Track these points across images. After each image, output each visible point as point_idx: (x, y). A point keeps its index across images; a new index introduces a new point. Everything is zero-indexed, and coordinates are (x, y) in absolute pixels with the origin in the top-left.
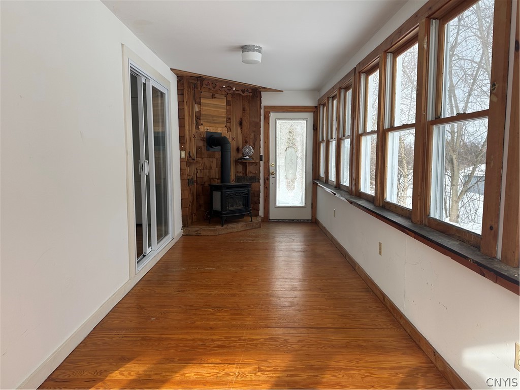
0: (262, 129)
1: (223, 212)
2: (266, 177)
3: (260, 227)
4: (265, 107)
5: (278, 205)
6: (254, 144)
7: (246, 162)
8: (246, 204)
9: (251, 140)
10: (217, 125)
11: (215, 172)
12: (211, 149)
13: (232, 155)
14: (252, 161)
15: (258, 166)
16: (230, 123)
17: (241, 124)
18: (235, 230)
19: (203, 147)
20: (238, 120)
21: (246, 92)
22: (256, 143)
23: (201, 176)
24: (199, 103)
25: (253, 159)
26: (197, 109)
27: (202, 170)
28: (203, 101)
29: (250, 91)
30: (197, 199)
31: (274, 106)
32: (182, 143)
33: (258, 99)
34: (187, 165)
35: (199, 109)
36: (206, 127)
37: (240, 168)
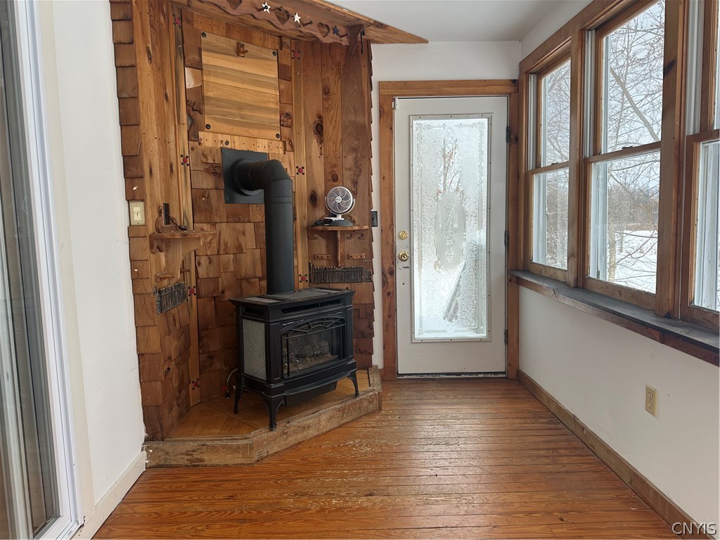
0: (374, 144)
1: (273, 386)
2: (387, 267)
3: (380, 409)
4: (382, 85)
5: (418, 335)
6: (355, 183)
7: (336, 232)
8: (341, 351)
9: (347, 173)
10: (254, 132)
11: (252, 258)
12: (239, 198)
13: (299, 212)
14: (350, 226)
15: (367, 240)
16: (290, 126)
17: (319, 130)
18: (312, 433)
19: (213, 194)
20: (312, 120)
21: (331, 34)
22: (362, 180)
23: (211, 275)
24: (198, 66)
25: (354, 222)
26: (190, 83)
27: (214, 259)
28: (207, 59)
29: (342, 31)
30: (200, 339)
31: (405, 82)
32: (132, 178)
33: (364, 62)
34: (151, 247)
35: (196, 81)
36: (220, 137)
37: (321, 246)
